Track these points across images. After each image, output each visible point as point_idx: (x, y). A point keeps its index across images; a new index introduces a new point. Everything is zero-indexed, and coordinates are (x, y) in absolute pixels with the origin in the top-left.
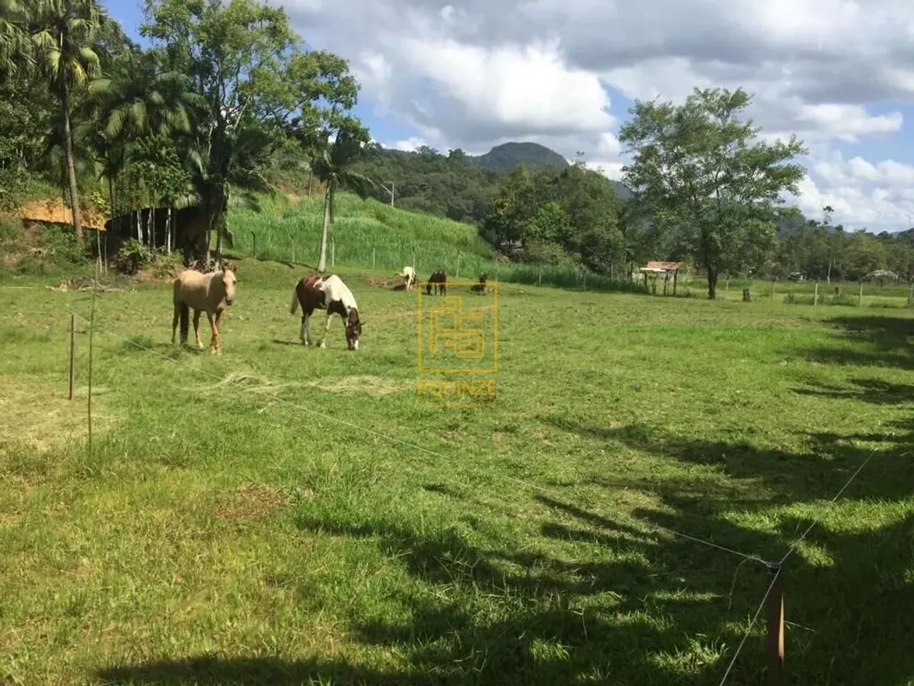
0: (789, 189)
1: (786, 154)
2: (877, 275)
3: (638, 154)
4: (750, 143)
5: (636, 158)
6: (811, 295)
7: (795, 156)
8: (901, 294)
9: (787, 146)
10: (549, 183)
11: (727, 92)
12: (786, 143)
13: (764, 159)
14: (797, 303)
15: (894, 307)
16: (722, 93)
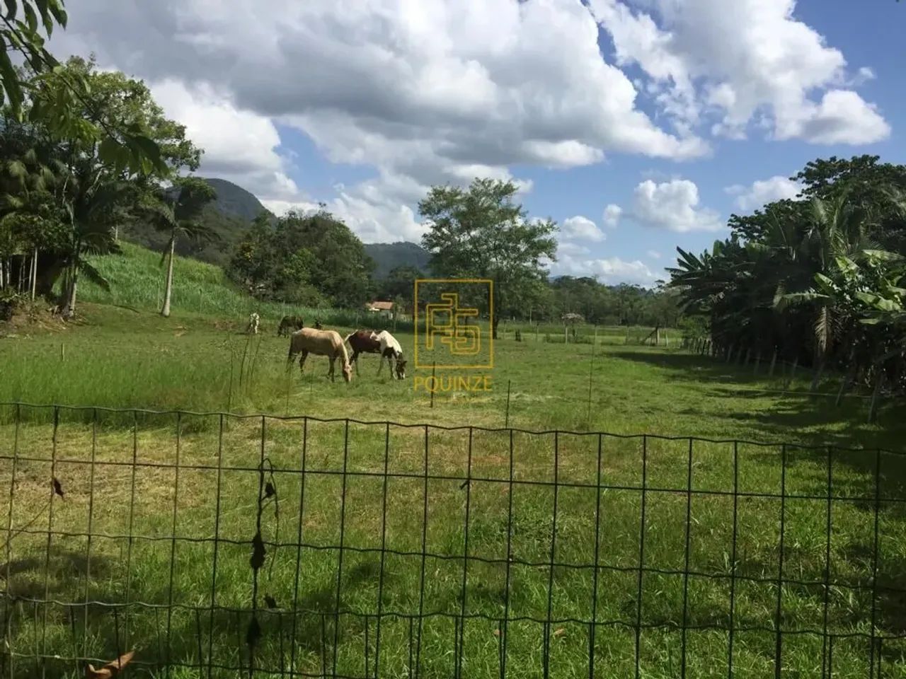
0: (550, 257)
1: (544, 230)
2: (570, 317)
3: (434, 224)
4: (520, 222)
5: (432, 227)
6: (562, 335)
7: (551, 232)
8: (621, 333)
9: (545, 225)
10: (300, 231)
11: (501, 183)
12: (545, 223)
13: (529, 235)
14: (553, 342)
15: (616, 345)
16: (496, 183)
